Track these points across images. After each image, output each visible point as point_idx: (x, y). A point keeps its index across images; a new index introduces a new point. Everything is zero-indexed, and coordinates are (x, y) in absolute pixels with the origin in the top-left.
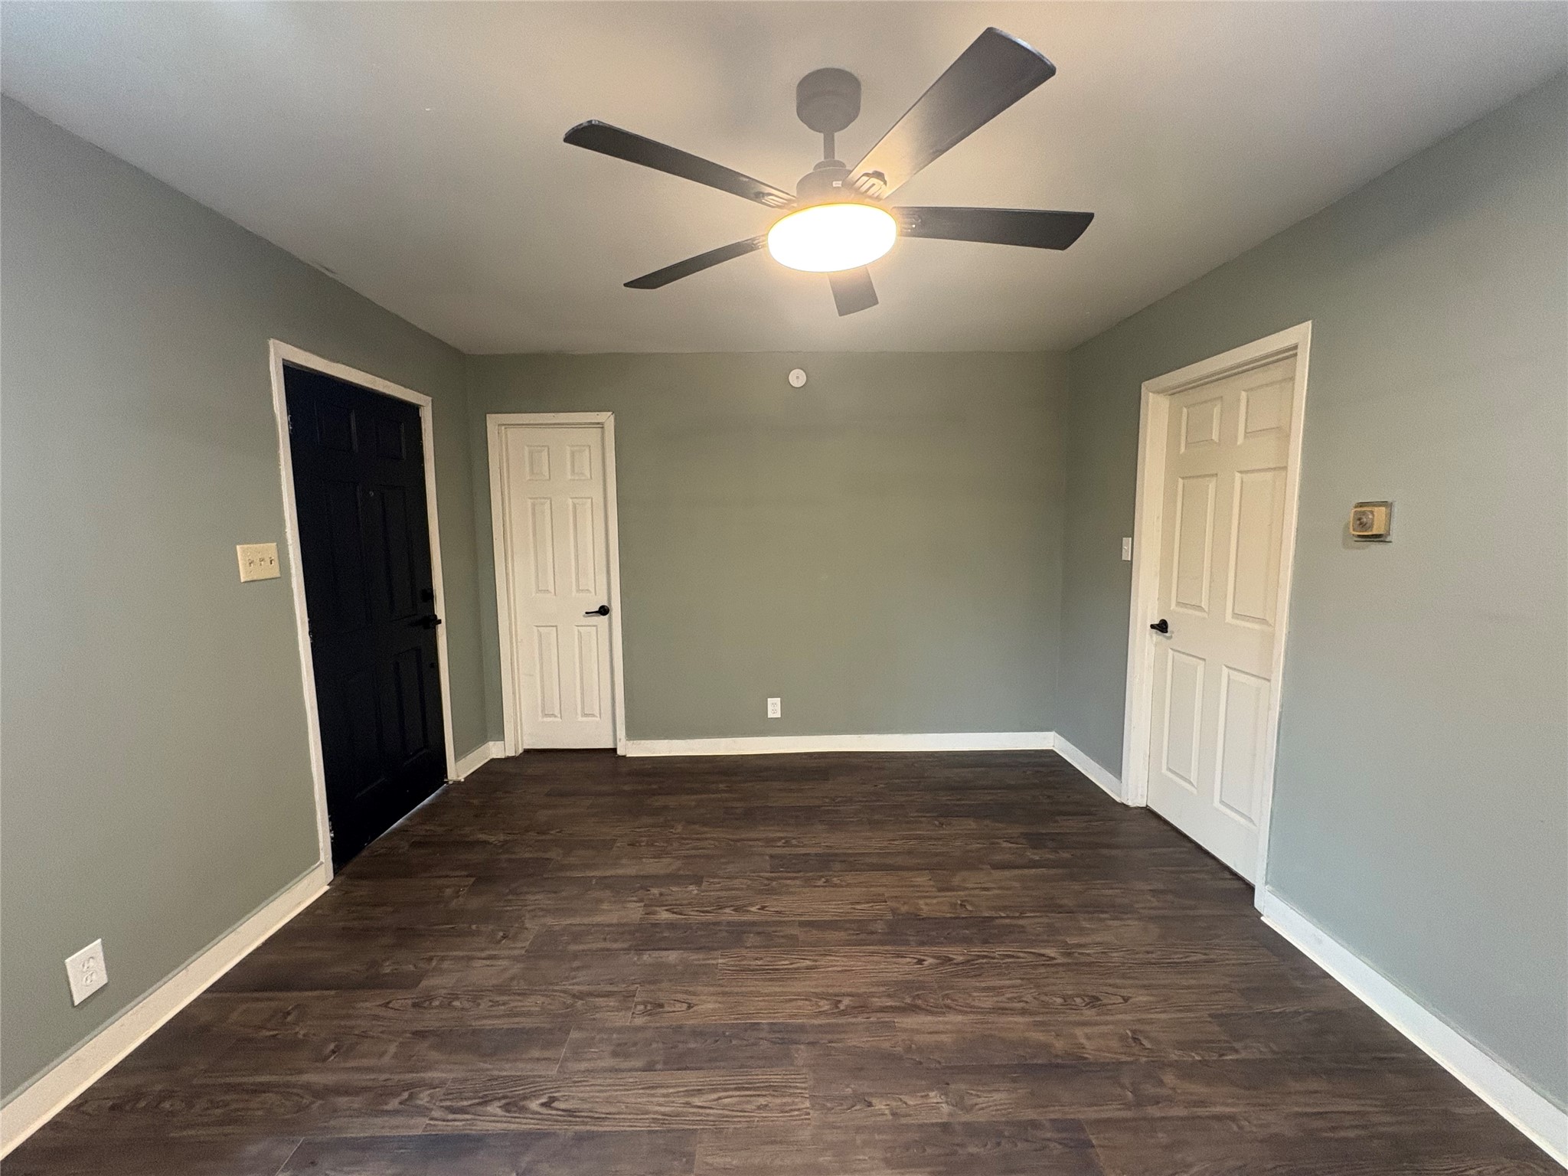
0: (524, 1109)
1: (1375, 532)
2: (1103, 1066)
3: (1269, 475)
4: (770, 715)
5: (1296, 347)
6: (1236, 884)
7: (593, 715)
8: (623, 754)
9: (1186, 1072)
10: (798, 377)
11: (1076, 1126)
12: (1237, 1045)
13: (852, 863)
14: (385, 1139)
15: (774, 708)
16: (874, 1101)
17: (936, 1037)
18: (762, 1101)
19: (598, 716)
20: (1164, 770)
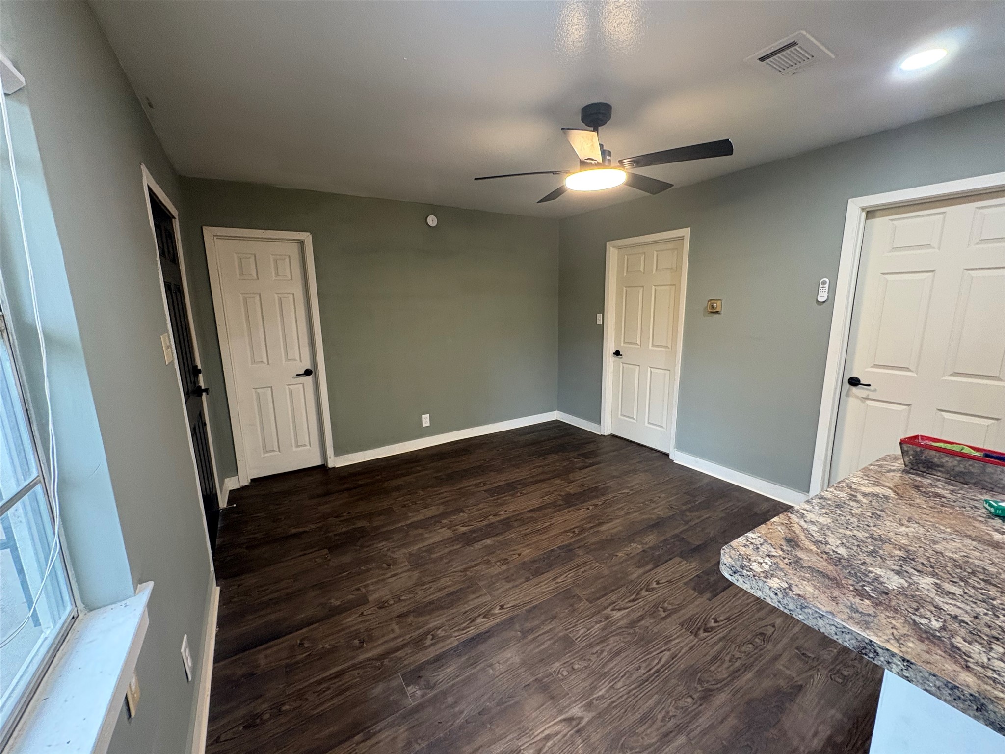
0: (493, 615)
1: (717, 310)
2: (669, 517)
3: (668, 287)
4: (424, 425)
5: (683, 237)
6: (658, 454)
7: (305, 445)
8: (333, 466)
9: (690, 510)
10: (433, 221)
11: (676, 536)
12: (696, 499)
13: (524, 484)
14: (444, 653)
15: (426, 420)
16: (617, 554)
17: (616, 529)
18: (583, 570)
19: (308, 445)
20: (620, 416)
